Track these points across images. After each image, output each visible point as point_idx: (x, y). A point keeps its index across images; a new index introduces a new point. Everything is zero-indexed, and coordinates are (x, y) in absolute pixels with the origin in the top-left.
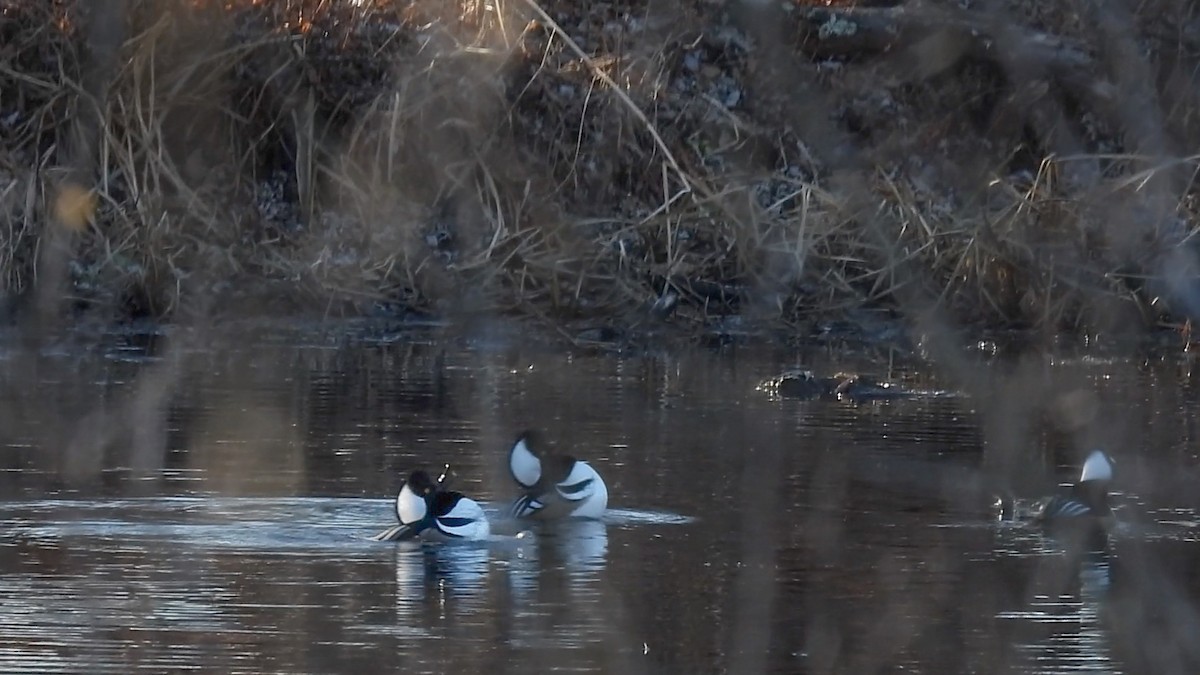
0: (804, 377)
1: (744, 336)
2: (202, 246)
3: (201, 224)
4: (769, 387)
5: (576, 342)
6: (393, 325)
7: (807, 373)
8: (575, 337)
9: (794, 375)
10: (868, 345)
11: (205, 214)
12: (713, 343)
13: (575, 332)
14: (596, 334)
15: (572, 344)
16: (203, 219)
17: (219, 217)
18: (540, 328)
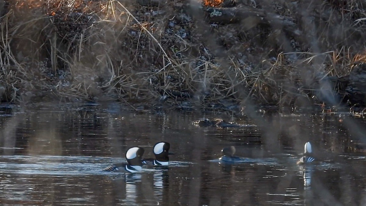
0: (206, 120)
1: (188, 108)
2: (22, 81)
3: (22, 74)
4: (195, 124)
5: (137, 110)
6: (81, 105)
7: (207, 119)
8: (136, 108)
9: (203, 119)
10: (225, 111)
11: (23, 71)
12: (178, 110)
13: (136, 107)
14: (142, 107)
15: (135, 110)
16: (22, 72)
17: (27, 72)
18: (125, 105)
